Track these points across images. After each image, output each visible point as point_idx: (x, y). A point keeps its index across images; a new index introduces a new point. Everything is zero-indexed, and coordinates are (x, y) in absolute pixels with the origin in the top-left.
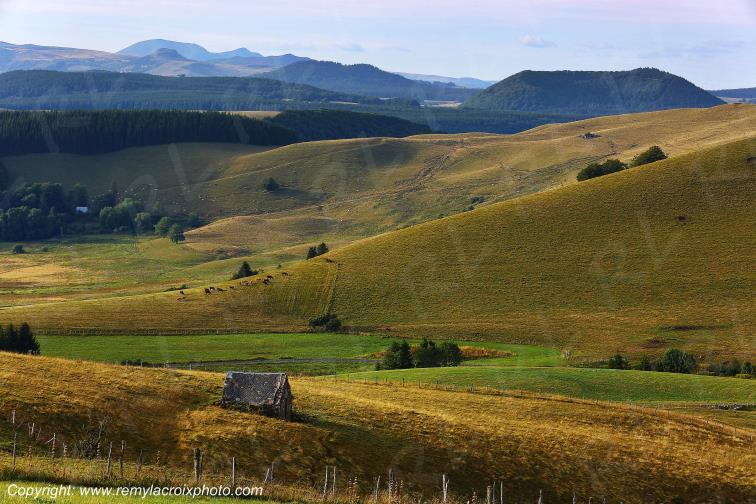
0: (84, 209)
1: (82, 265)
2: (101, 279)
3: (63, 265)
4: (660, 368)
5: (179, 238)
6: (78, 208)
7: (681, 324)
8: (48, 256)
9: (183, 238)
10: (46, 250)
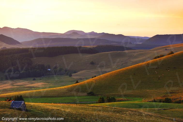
0: (50, 70)
1: (48, 83)
2: (52, 85)
3: (44, 83)
4: (163, 102)
5: (71, 76)
6: (48, 69)
7: (171, 92)
8: (41, 80)
9: (72, 76)
10: (40, 79)
